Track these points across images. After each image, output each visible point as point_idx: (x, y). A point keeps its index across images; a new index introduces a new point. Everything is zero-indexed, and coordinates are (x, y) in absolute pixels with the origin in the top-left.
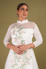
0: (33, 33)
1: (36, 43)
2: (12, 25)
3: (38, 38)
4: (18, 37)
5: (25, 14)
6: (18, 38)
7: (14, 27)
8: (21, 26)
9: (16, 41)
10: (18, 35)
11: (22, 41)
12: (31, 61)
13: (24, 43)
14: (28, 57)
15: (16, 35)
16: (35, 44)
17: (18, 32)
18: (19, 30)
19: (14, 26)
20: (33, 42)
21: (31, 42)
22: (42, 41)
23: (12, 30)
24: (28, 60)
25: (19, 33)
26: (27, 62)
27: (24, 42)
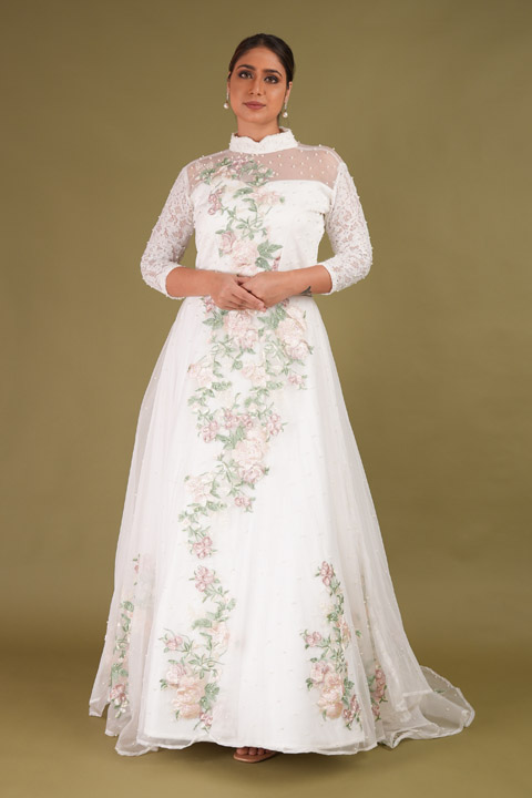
0: (325, 207)
1: (337, 265)
2: (198, 165)
3: (350, 238)
4: (240, 227)
5: (254, 99)
6: (238, 233)
7: (212, 171)
8: (255, 168)
9: (227, 248)
10: (244, 213)
11: (261, 248)
12: (308, 369)
13: (271, 263)
14: (294, 343)
15: (232, 214)
16: (336, 270)
17: (240, 198)
18: (245, 186)
19: (211, 166)
20: (319, 260)
21: (311, 260)
22: (368, 261)
23: (202, 192)
24: (293, 360)
25: (248, 205)
26: (285, 371)
27: (275, 254)
